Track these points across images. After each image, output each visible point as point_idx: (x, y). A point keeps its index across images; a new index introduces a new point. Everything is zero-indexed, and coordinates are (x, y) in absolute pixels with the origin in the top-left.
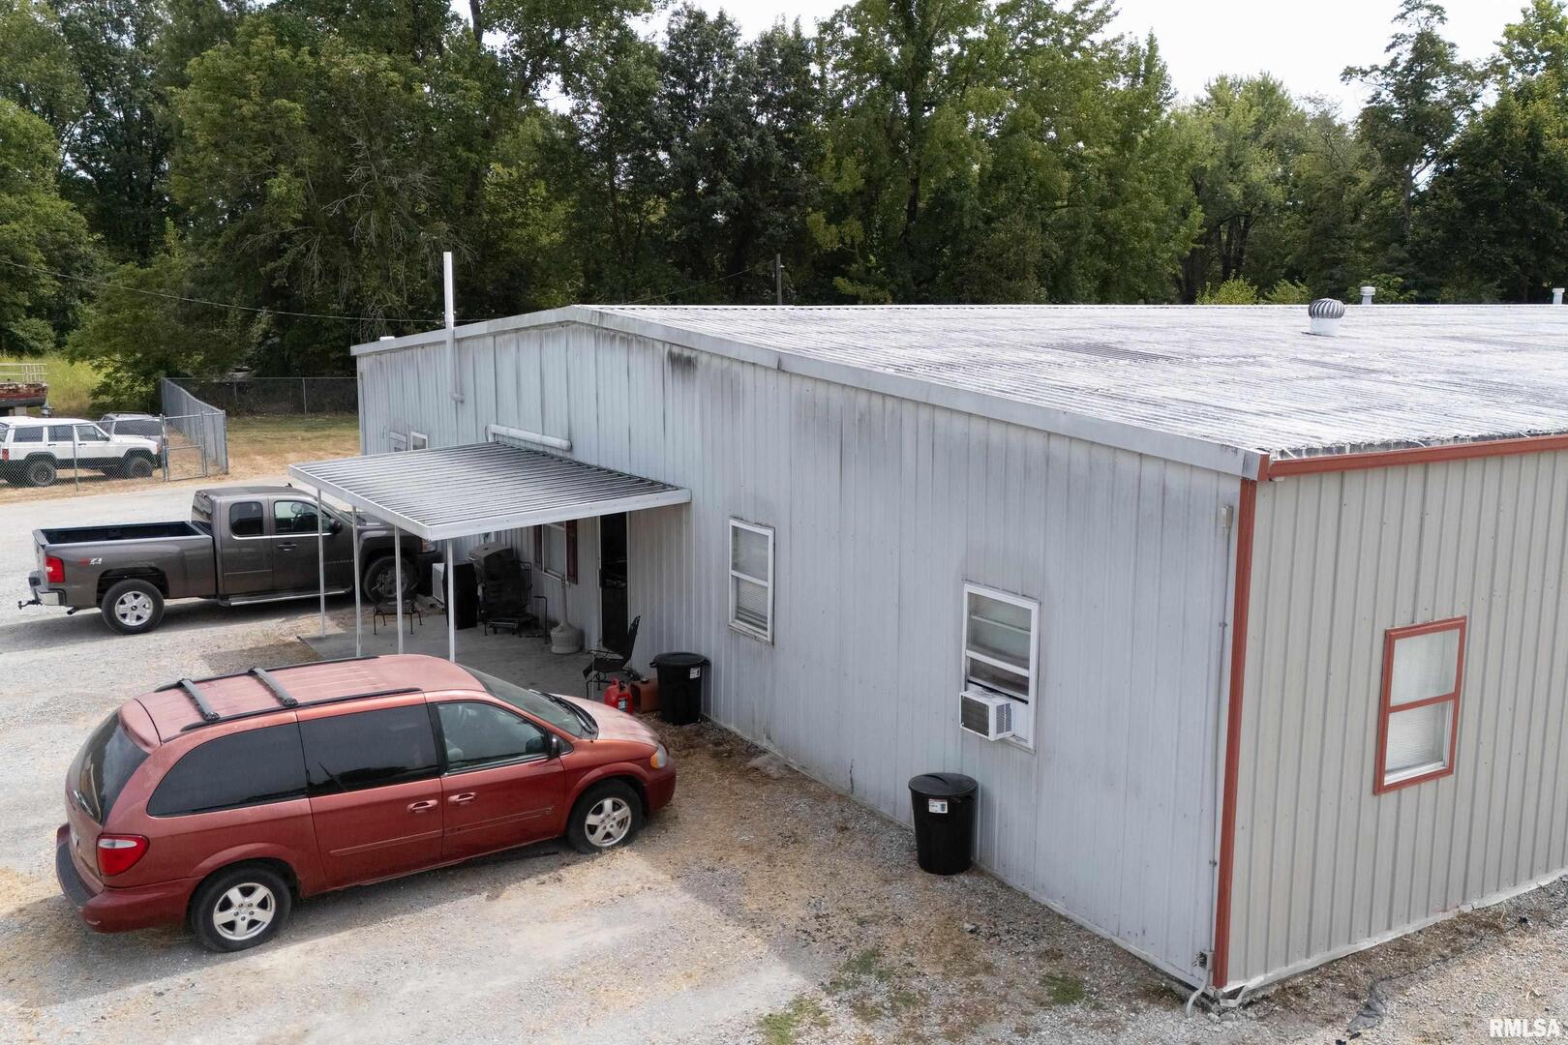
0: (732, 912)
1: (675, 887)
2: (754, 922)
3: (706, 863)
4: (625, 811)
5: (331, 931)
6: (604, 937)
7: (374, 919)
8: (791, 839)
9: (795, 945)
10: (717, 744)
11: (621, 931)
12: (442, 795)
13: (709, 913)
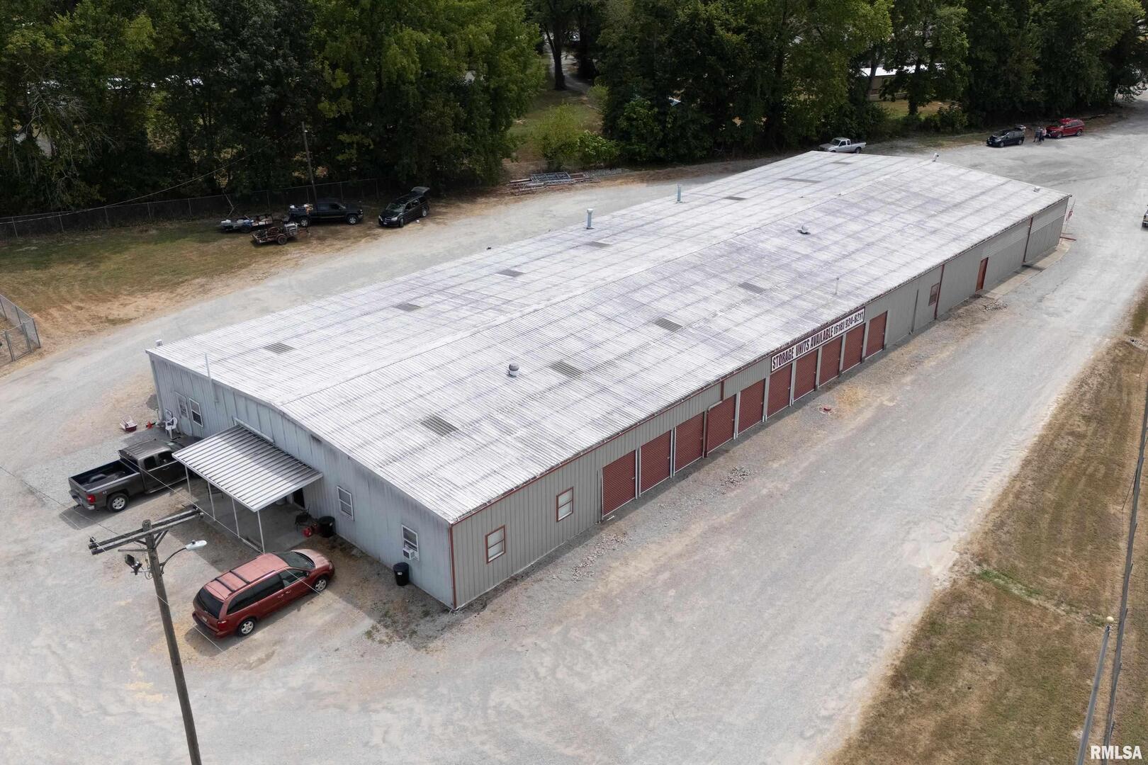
0: (356, 606)
1: (341, 600)
2: (360, 608)
3: (347, 591)
4: (324, 581)
5: (265, 627)
6: (327, 618)
7: (274, 622)
8: (366, 580)
9: (370, 613)
10: (341, 545)
11: (332, 614)
12: (284, 592)
13: (350, 607)
